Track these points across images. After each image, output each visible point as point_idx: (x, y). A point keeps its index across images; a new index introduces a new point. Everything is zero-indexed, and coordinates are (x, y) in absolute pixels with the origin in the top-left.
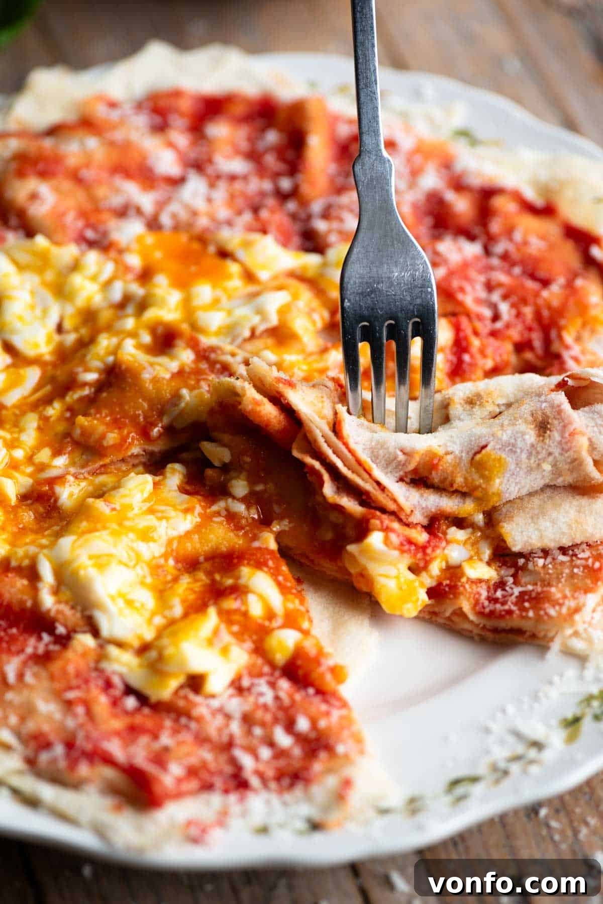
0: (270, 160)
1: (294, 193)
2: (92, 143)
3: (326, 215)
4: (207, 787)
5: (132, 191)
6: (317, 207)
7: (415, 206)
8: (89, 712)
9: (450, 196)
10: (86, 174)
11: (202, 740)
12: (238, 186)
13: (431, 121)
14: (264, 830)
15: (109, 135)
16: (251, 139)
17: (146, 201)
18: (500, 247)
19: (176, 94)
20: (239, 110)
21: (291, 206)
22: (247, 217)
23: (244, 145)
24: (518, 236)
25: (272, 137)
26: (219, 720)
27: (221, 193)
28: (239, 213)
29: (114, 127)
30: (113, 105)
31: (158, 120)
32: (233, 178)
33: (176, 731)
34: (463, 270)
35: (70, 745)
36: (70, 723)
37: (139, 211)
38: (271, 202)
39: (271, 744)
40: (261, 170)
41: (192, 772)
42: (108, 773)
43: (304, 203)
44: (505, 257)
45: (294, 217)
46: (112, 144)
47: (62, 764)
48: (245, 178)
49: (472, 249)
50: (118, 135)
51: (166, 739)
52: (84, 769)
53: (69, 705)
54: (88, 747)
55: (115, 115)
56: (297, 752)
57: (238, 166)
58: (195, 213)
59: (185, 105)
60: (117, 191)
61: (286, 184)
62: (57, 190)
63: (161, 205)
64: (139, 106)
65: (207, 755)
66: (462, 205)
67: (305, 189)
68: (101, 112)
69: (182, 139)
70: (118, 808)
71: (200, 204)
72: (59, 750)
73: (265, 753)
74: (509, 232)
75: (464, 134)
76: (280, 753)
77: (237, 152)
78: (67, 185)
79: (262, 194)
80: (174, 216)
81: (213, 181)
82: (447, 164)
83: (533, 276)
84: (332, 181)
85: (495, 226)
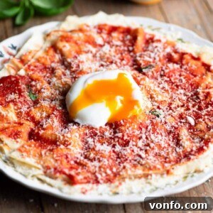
0: (127, 42)
1: (133, 51)
2: (81, 34)
3: (140, 56)
4: (89, 182)
5: (90, 47)
6: (138, 54)
7: (164, 56)
8: (61, 163)
9: (173, 54)
10: (78, 42)
11: (88, 171)
12: (118, 48)
13: (172, 36)
14: (101, 194)
15: (85, 33)
16: (123, 38)
17: (94, 50)
18: (185, 67)
19: (105, 25)
20: (121, 30)
21: (132, 54)
22: (119, 55)
23: (121, 39)
24: (189, 65)
25: (129, 37)
26: (93, 168)
27: (113, 49)
28: (117, 54)
29: (87, 31)
30: (88, 26)
31: (99, 31)
32: (117, 46)
33: (82, 169)
34: (173, 71)
35: (55, 169)
36: (56, 165)
37: (91, 52)
38: (126, 53)
39: (106, 173)
40: (125, 45)
41: (85, 178)
42: (64, 176)
43: (135, 53)
44: (186, 69)
45: (132, 56)
46: (86, 35)
47: (53, 173)
48: (120, 46)
49: (177, 66)
50: (88, 34)
51: (79, 170)
52: (58, 175)
53: (56, 160)
54: (60, 170)
55: (88, 29)
56: (112, 175)
57: (119, 43)
58: (106, 54)
59: (107, 28)
60: (86, 47)
61: (131, 48)
62: (70, 46)
63: (97, 51)
64: (95, 27)
65: (89, 175)
66: (176, 56)
67: (136, 50)
68: (85, 28)
69: (105, 36)
70: (65, 184)
71: (107, 51)
72: (52, 170)
73: (104, 175)
74: (187, 64)
75: (180, 40)
76: (107, 175)
77: (119, 40)
78: (73, 45)
79: (124, 51)
80: (100, 54)
81: (111, 46)
82: (173, 46)
83: (192, 74)
84: (143, 49)
85: (184, 62)
